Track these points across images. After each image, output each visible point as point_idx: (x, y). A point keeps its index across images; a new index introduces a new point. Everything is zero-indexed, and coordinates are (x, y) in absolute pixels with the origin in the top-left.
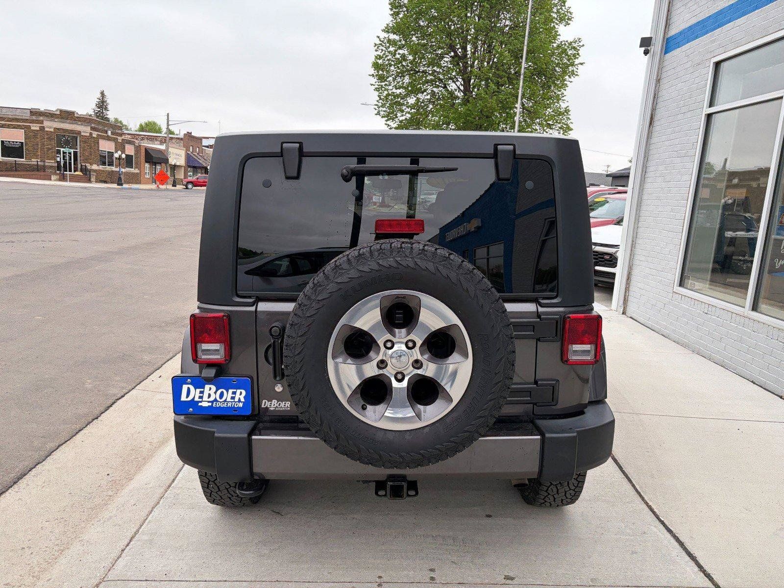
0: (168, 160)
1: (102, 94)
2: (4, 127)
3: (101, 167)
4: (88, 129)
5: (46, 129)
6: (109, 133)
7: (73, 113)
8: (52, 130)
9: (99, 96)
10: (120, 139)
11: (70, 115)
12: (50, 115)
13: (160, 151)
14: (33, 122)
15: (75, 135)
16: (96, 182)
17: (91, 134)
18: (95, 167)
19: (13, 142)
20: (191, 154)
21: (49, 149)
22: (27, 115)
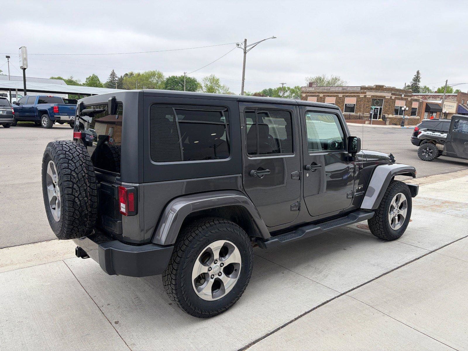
0: (442, 110)
1: (418, 73)
2: (348, 97)
3: (394, 116)
4: (390, 95)
5: (367, 97)
6: (403, 96)
7: (383, 86)
8: (370, 97)
9: (416, 74)
10: (409, 99)
11: (381, 87)
12: (370, 89)
13: (437, 104)
14: (362, 93)
15: (382, 99)
16: (389, 124)
17: (391, 97)
18: (390, 116)
19: (351, 104)
20: (462, 105)
21: (367, 107)
22: (359, 90)
